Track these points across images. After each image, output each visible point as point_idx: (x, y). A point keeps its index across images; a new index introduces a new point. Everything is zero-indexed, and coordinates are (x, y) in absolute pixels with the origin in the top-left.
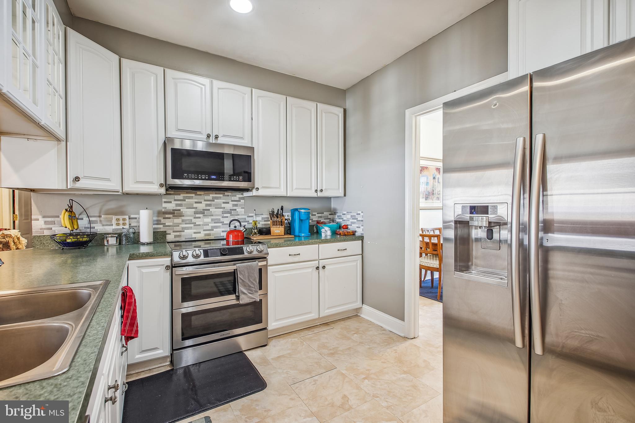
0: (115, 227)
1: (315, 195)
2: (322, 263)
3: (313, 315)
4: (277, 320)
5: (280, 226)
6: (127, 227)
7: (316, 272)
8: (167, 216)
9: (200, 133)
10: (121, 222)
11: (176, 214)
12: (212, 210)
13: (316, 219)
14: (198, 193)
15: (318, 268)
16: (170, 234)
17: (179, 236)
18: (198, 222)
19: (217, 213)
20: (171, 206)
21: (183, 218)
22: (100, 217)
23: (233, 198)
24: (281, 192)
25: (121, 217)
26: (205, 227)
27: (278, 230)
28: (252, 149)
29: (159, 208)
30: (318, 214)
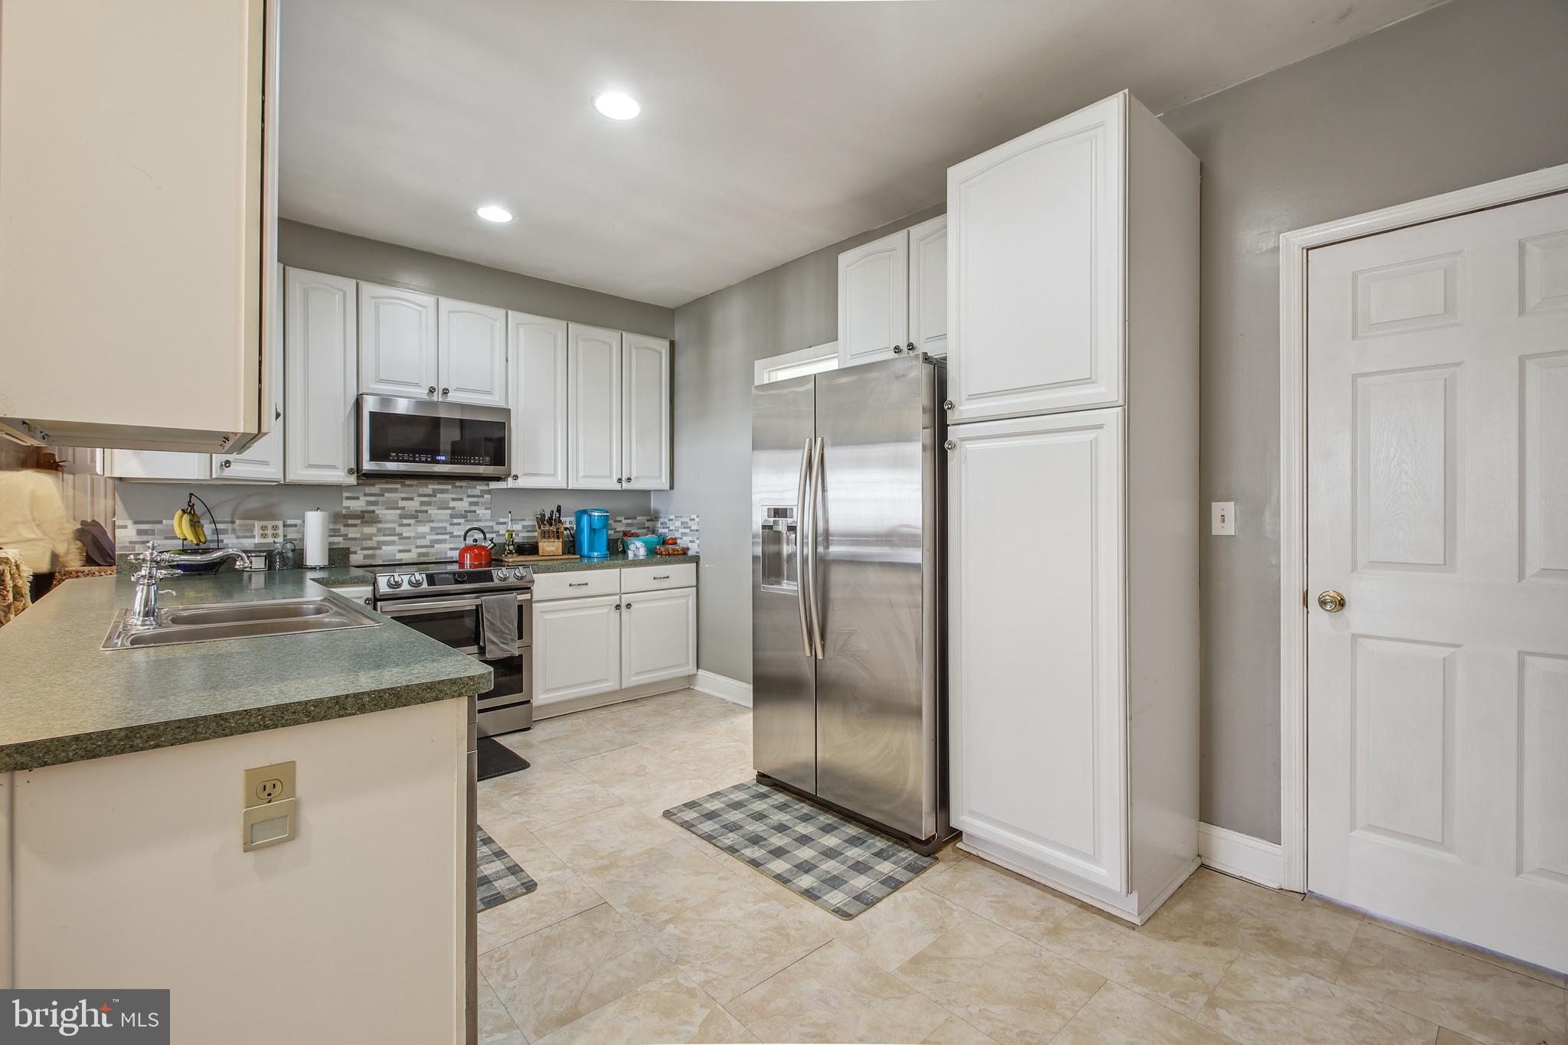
0: (257, 540)
1: (618, 487)
2: (626, 599)
3: (611, 685)
4: (547, 691)
5: (556, 540)
6: (280, 540)
7: (615, 615)
8: (350, 522)
9: (417, 385)
10: (270, 532)
11: (366, 517)
12: (433, 511)
13: (623, 529)
14: (408, 482)
15: (618, 607)
16: (355, 553)
17: (372, 556)
18: (407, 532)
19: (442, 518)
20: (358, 505)
21: (380, 525)
22: (233, 522)
23: (470, 492)
24: (558, 482)
25: (269, 524)
26: (418, 541)
27: (551, 547)
28: (507, 412)
29: (338, 509)
30: (625, 519)
